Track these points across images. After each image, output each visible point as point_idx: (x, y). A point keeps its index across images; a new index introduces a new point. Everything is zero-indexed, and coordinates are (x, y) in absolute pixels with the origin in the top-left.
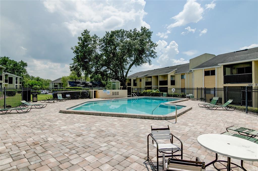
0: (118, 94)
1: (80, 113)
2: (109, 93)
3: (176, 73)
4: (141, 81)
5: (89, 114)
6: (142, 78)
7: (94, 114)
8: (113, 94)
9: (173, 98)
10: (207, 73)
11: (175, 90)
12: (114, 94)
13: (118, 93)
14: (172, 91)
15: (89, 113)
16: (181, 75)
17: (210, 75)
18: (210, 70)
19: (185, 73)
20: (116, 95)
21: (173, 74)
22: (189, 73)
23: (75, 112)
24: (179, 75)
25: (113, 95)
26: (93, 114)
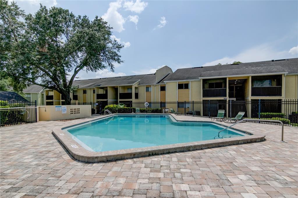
0: (78, 112)
1: (148, 154)
2: (66, 112)
3: (139, 84)
4: (85, 92)
5: (167, 151)
6: (88, 89)
7: (178, 150)
8: (72, 112)
9: (146, 113)
10: (180, 86)
11: (148, 105)
12: (74, 112)
13: (78, 110)
14: (145, 106)
15: (166, 149)
16: (146, 87)
17: (183, 88)
18: (184, 83)
19: (151, 86)
20: (76, 113)
21: (137, 86)
22: (156, 85)
23: (134, 155)
24: (143, 87)
25: (72, 114)
26: (174, 151)
